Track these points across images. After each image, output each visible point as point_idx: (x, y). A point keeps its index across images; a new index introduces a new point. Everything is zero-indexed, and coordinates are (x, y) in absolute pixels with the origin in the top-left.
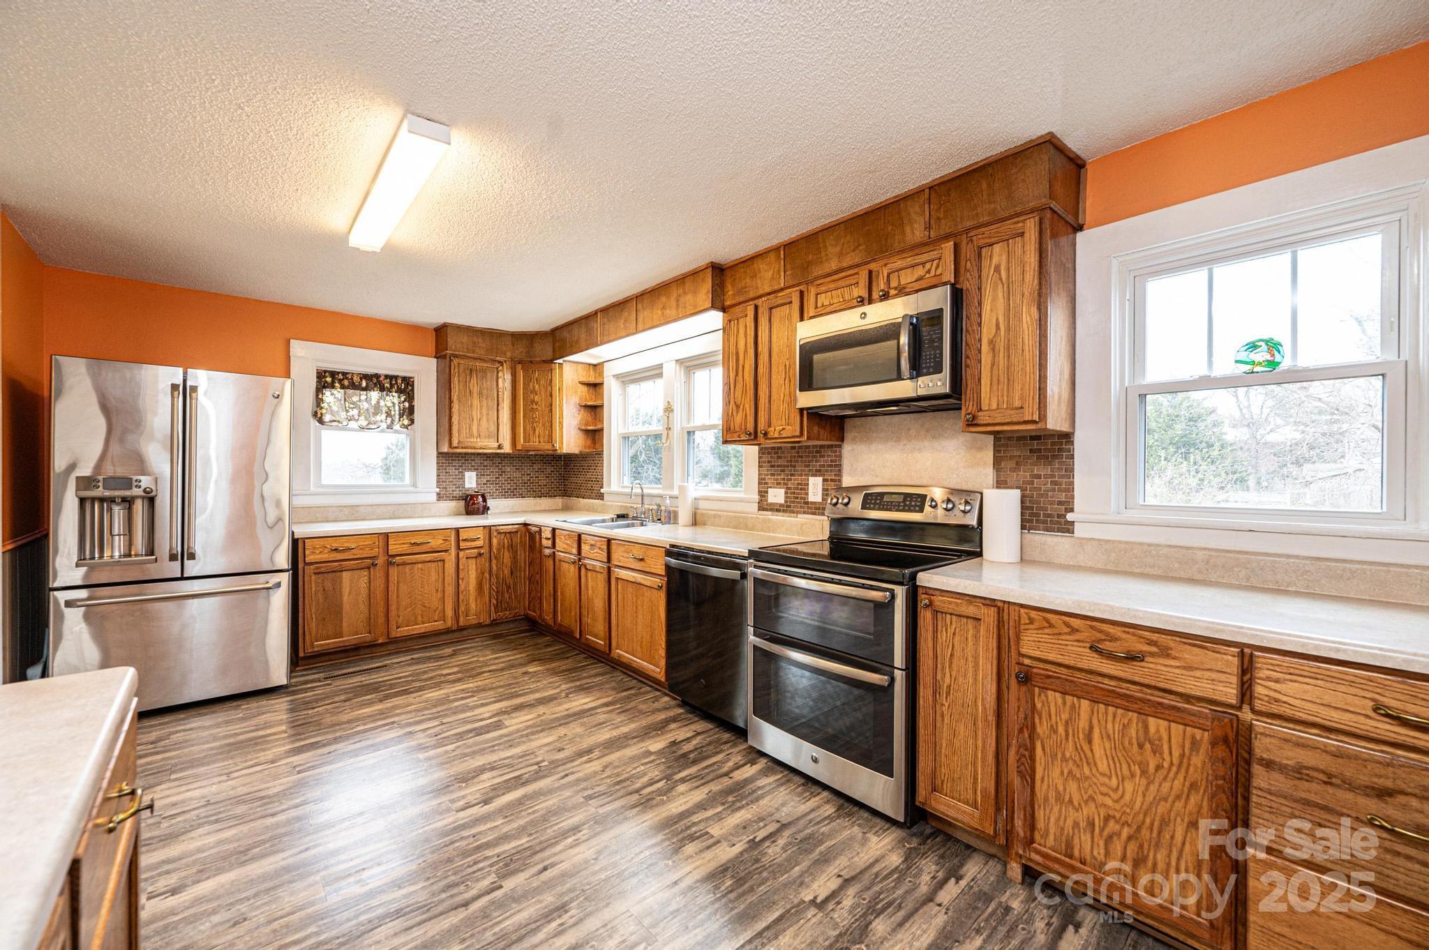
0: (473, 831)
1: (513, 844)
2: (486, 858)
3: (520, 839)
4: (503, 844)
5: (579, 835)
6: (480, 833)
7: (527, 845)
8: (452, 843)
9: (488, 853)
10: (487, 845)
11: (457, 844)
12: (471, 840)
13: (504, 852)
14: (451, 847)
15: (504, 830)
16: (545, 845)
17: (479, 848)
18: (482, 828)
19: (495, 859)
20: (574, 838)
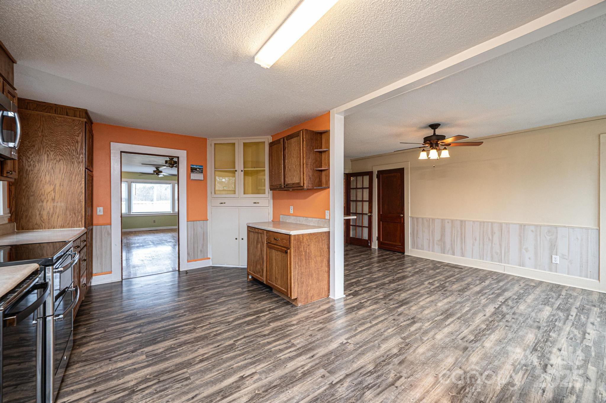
0: (246, 361)
1: (229, 355)
2: (240, 350)
3: (226, 357)
4: (233, 356)
5: (201, 358)
6: (243, 361)
7: (224, 355)
8: (254, 357)
9: (239, 352)
10: (240, 355)
11: (252, 356)
12: (247, 358)
13: (233, 352)
14: (254, 355)
15: (233, 361)
16: (216, 355)
17: (243, 354)
18: (242, 363)
19: (236, 350)
20: (204, 357)
